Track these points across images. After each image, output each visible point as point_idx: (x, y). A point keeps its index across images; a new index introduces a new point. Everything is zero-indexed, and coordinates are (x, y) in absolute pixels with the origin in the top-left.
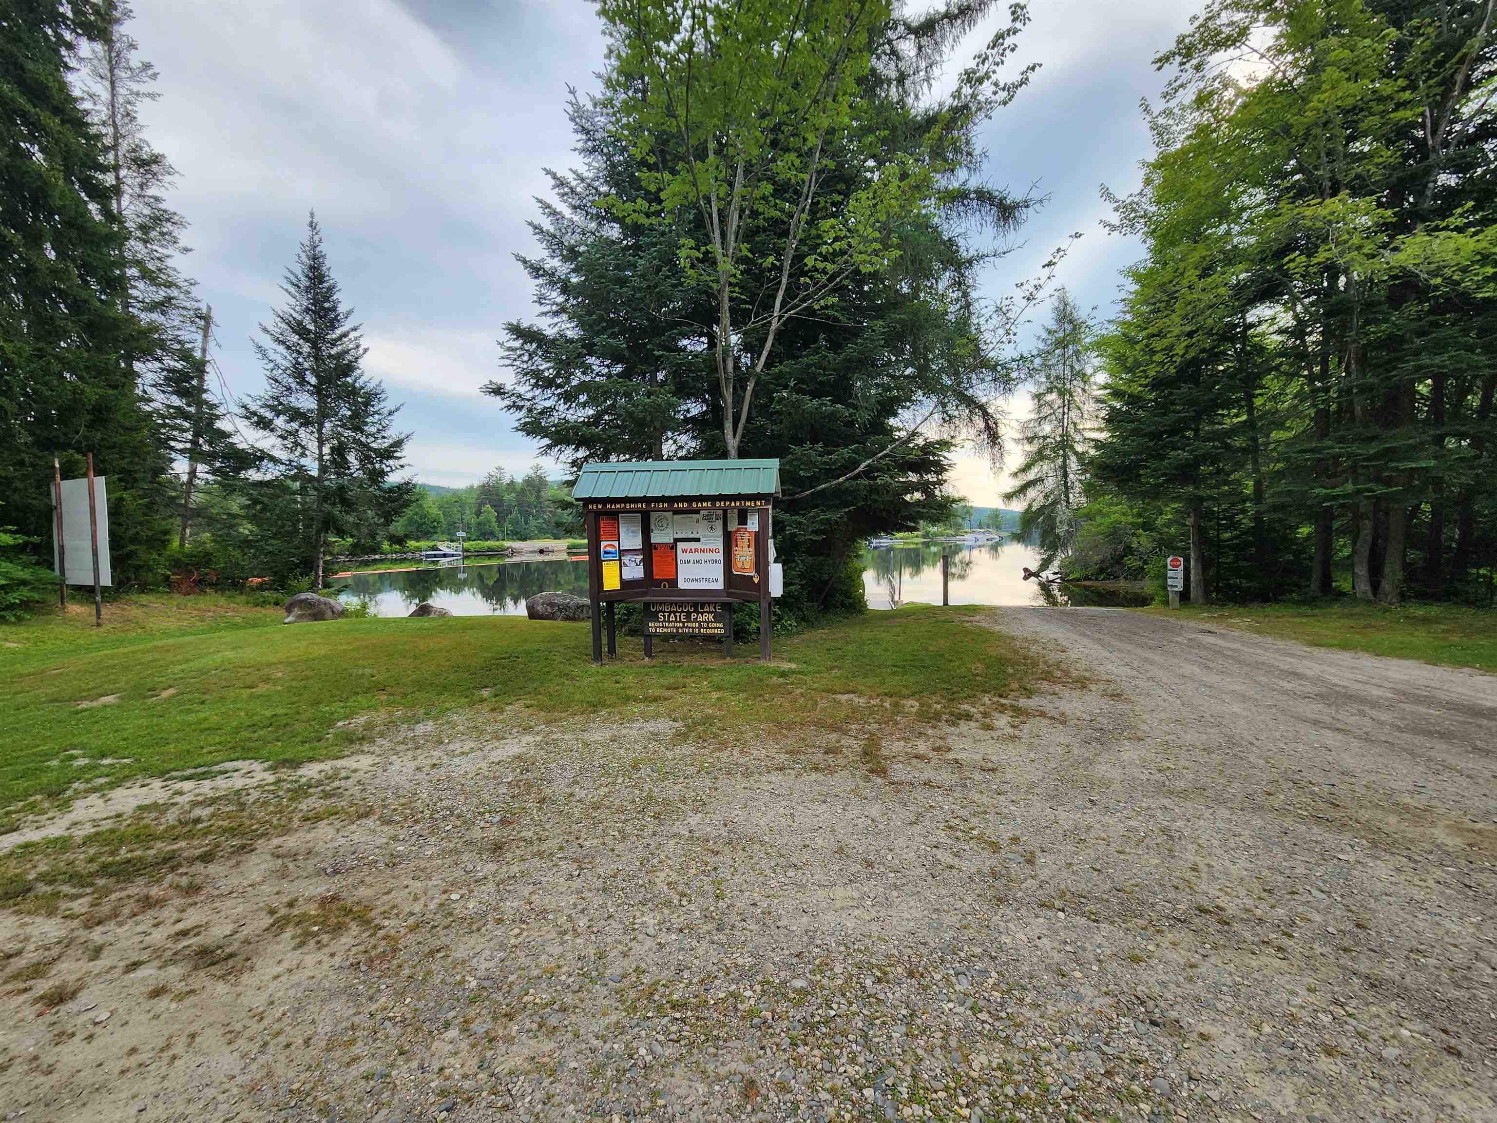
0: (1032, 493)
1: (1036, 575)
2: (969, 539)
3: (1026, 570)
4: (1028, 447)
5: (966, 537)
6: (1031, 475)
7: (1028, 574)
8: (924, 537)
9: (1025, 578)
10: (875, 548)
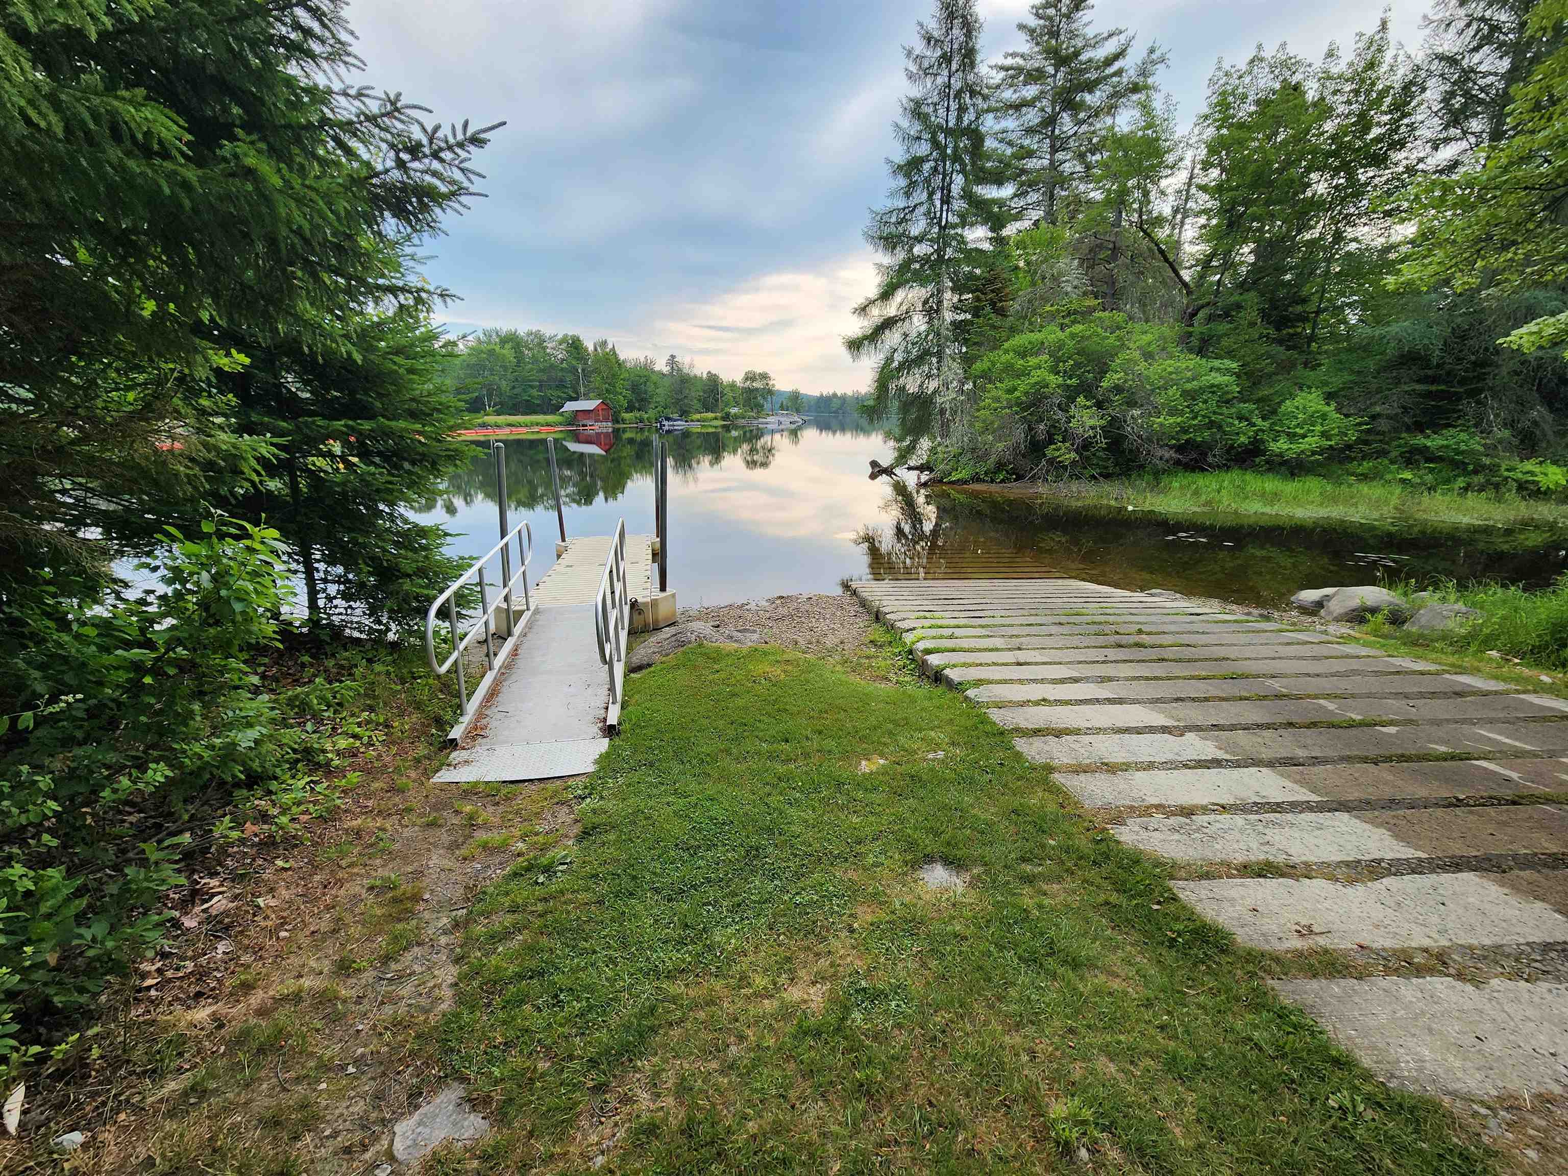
0: (893, 338)
1: (888, 471)
2: (772, 421)
3: (874, 464)
4: (886, 259)
5: (769, 419)
6: (891, 310)
7: (877, 470)
8: (723, 419)
9: (873, 476)
10: (668, 432)
